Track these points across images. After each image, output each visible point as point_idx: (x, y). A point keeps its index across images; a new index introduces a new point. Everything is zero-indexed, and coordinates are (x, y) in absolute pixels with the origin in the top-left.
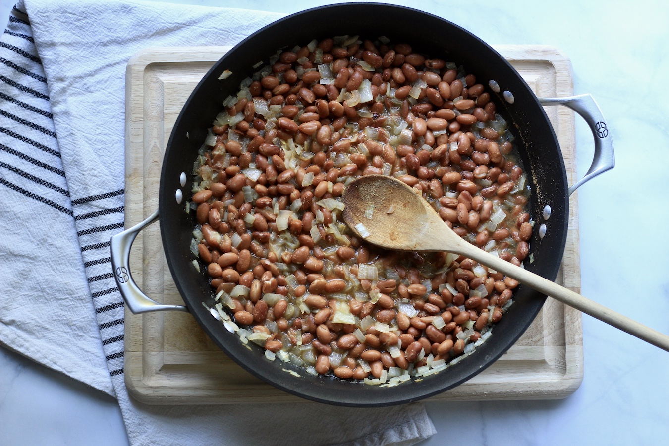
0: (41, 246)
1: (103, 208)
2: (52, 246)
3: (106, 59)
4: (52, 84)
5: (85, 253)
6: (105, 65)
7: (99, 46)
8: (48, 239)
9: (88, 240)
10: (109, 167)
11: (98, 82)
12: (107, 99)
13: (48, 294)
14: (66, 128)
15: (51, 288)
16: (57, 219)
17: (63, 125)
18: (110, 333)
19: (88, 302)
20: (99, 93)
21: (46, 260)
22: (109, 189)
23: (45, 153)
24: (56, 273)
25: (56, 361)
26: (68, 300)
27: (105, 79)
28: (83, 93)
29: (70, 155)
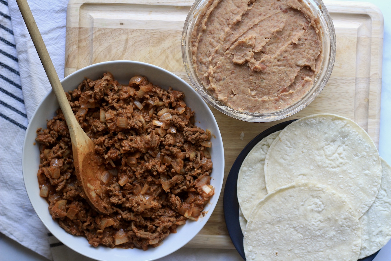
0: (6, 151)
2: (13, 152)
3: (57, 22)
4: (18, 39)
6: (56, 27)
8: (11, 147)
12: (56, 51)
13: (9, 185)
14: (26, 71)
15: (12, 181)
16: (18, 133)
17: (24, 69)
20: (51, 47)
21: (9, 161)
23: (12, 85)
24: (15, 171)
25: (12, 232)
26: (22, 190)
27: (56, 37)
29: (28, 91)
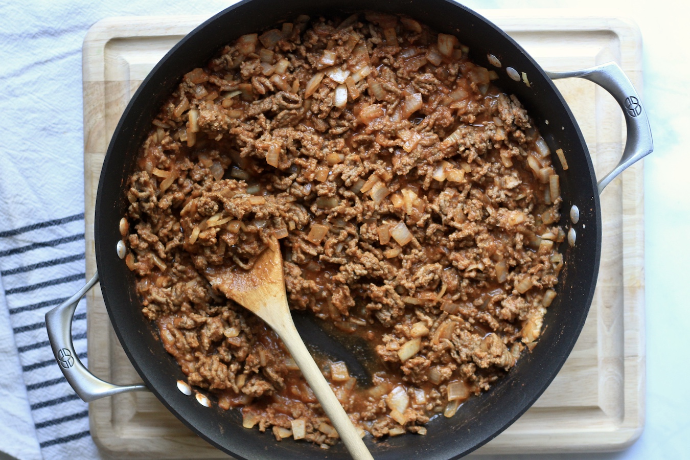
1: (31, 242)
5: (10, 297)
6: (33, 62)
7: (27, 39)
9: (14, 281)
10: (38, 192)
11: (25, 84)
12: (36, 105)
18: (39, 396)
19: (14, 355)
20: (26, 97)
22: (38, 219)
28: (6, 98)
